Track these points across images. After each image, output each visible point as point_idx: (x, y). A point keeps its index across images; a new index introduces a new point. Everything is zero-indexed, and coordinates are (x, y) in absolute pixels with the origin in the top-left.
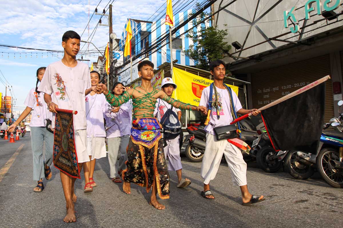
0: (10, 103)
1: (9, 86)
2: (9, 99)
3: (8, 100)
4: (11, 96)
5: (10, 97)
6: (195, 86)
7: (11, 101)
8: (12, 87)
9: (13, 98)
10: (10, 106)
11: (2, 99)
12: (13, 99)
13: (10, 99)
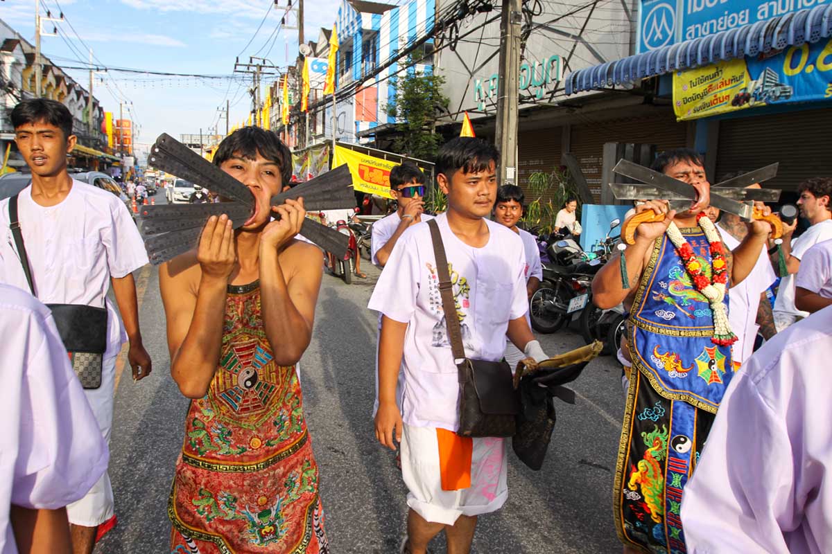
0: (128, 133)
2: (127, 125)
4: (130, 119)
5: (129, 122)
6: (362, 168)
10: (129, 139)
11: (113, 125)
12: (134, 126)
13: (129, 127)
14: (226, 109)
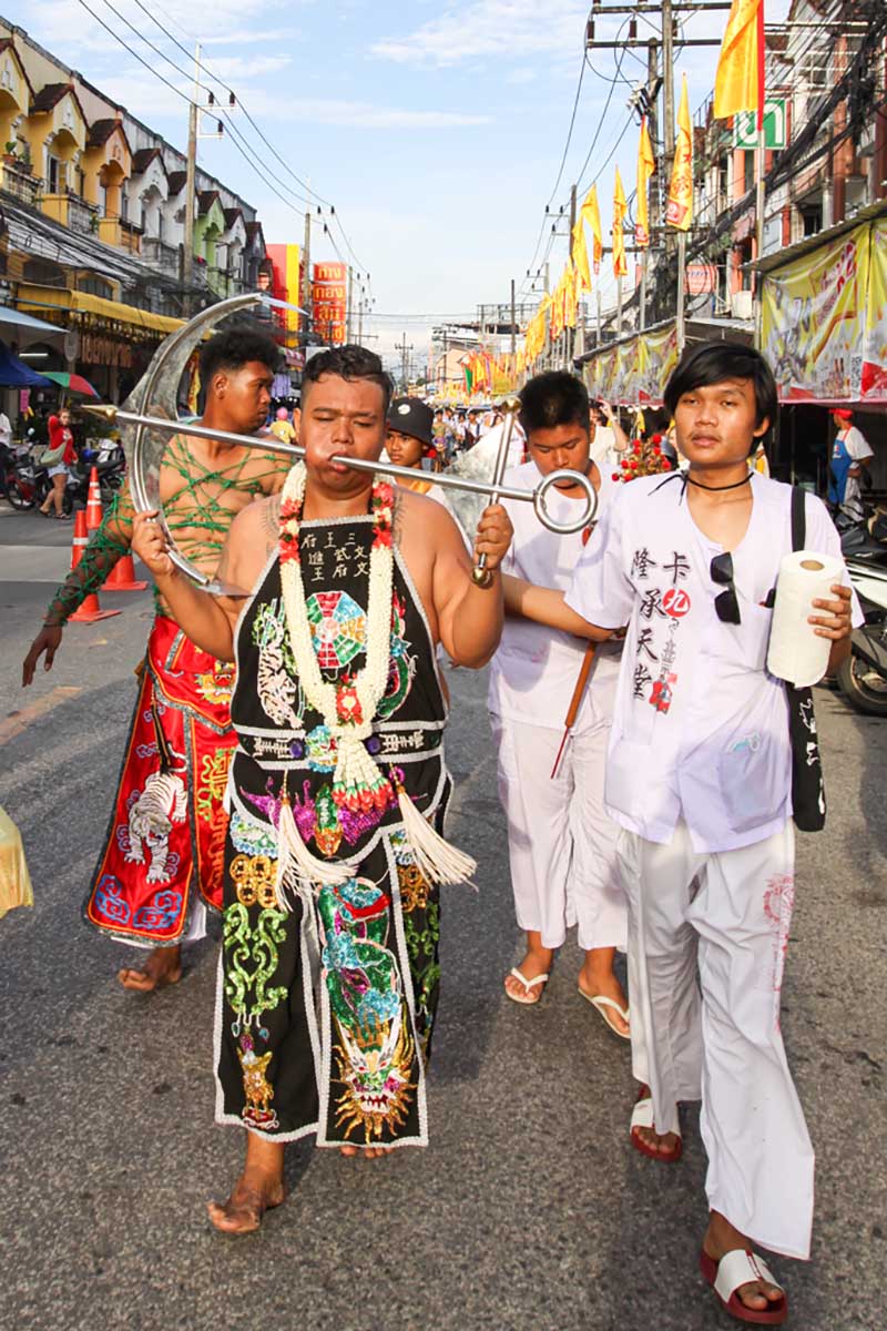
1: (319, 211)
2: (338, 275)
3: (334, 279)
4: (341, 261)
5: (339, 266)
7: (343, 287)
8: (333, 211)
9: (357, 270)
12: (354, 275)
13: (342, 279)
14: (568, 211)
